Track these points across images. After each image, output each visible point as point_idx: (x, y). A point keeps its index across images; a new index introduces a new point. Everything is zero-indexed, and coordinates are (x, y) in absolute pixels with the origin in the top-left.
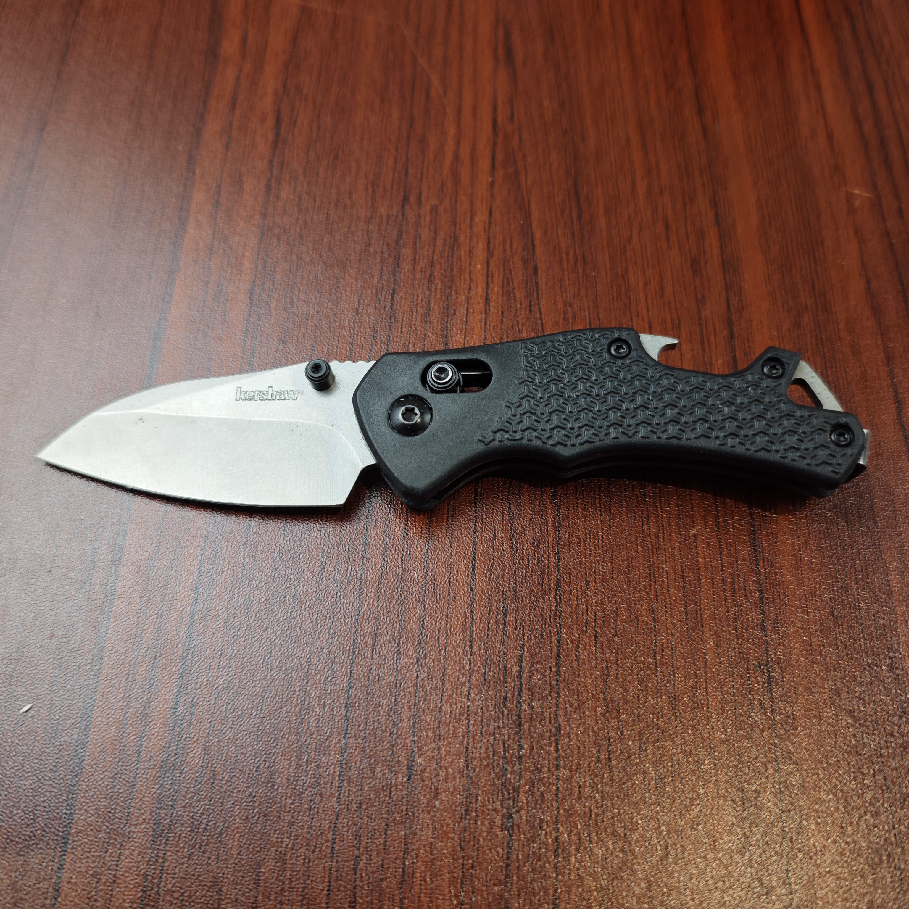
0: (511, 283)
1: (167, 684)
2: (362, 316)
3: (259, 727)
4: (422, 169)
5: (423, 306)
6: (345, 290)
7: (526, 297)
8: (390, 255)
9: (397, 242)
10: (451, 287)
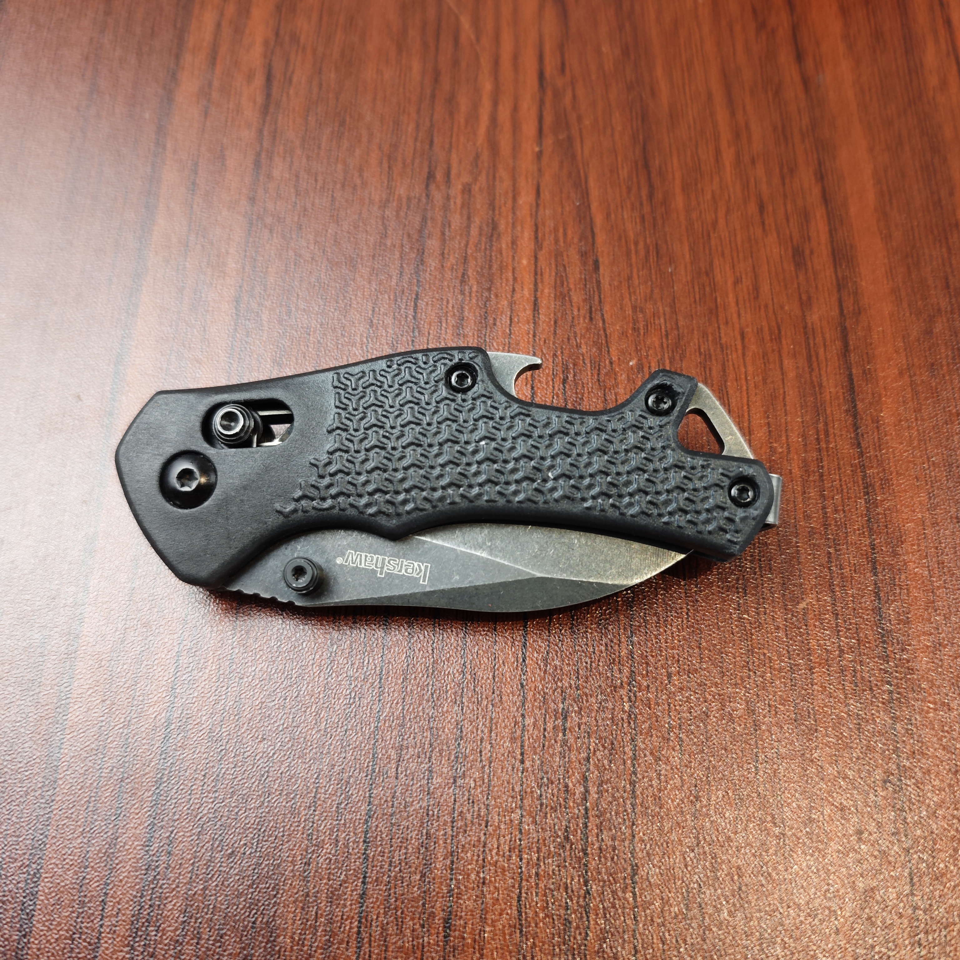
0: (565, 283)
1: (137, 814)
2: (377, 329)
3: (254, 869)
4: (451, 137)
5: (454, 315)
6: (356, 295)
7: (585, 300)
8: (411, 248)
9: (420, 231)
10: (489, 290)
